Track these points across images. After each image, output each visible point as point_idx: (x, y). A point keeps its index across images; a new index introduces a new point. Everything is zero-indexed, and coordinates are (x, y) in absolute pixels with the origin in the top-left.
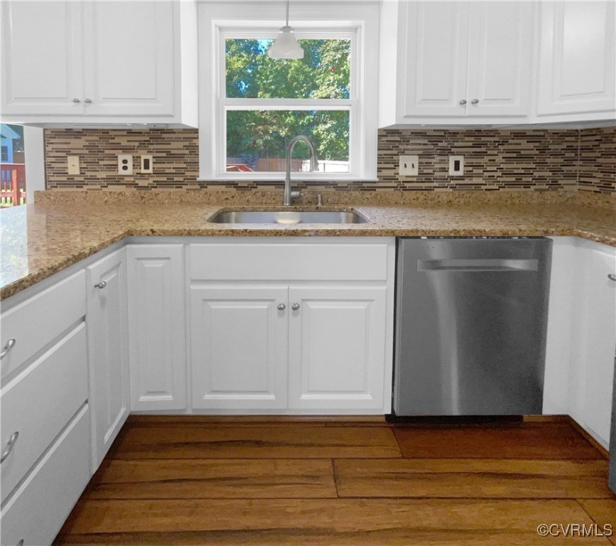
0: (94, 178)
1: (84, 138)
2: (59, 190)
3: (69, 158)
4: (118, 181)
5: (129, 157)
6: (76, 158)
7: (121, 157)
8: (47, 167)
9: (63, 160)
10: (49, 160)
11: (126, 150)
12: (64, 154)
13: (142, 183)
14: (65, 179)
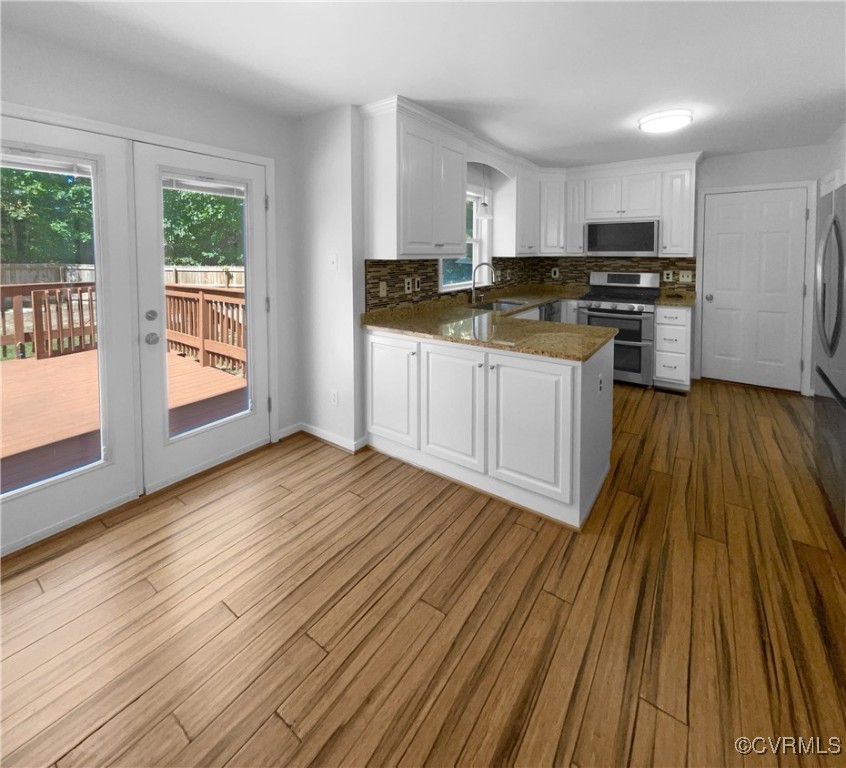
0: (393, 298)
1: (388, 267)
2: (375, 311)
3: (381, 283)
4: (403, 299)
5: (410, 280)
6: (385, 283)
7: (406, 281)
8: (367, 292)
9: (376, 285)
10: (368, 286)
11: (409, 274)
12: (377, 281)
13: (415, 299)
14: (377, 301)
